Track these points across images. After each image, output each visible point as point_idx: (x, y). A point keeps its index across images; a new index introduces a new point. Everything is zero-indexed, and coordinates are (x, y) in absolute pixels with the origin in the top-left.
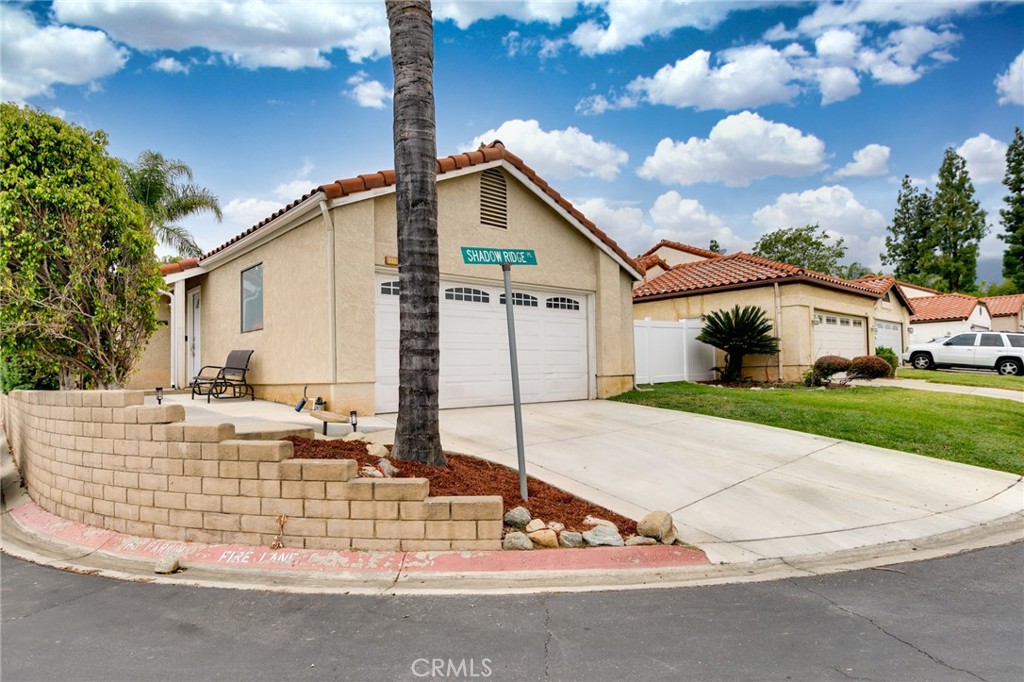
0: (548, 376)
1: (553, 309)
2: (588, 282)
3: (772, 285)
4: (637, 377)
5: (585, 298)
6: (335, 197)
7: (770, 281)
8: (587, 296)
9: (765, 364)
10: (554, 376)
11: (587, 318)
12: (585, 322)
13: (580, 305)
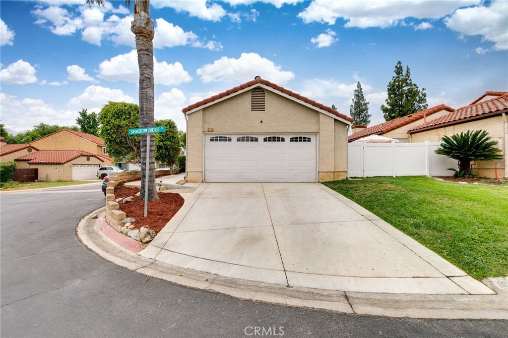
0: (291, 171)
1: (294, 142)
2: (314, 128)
3: (500, 115)
4: (349, 172)
5: (315, 136)
6: (187, 111)
7: (498, 112)
8: (316, 135)
9: (494, 167)
10: (293, 171)
11: (316, 145)
12: (315, 146)
13: (312, 140)
